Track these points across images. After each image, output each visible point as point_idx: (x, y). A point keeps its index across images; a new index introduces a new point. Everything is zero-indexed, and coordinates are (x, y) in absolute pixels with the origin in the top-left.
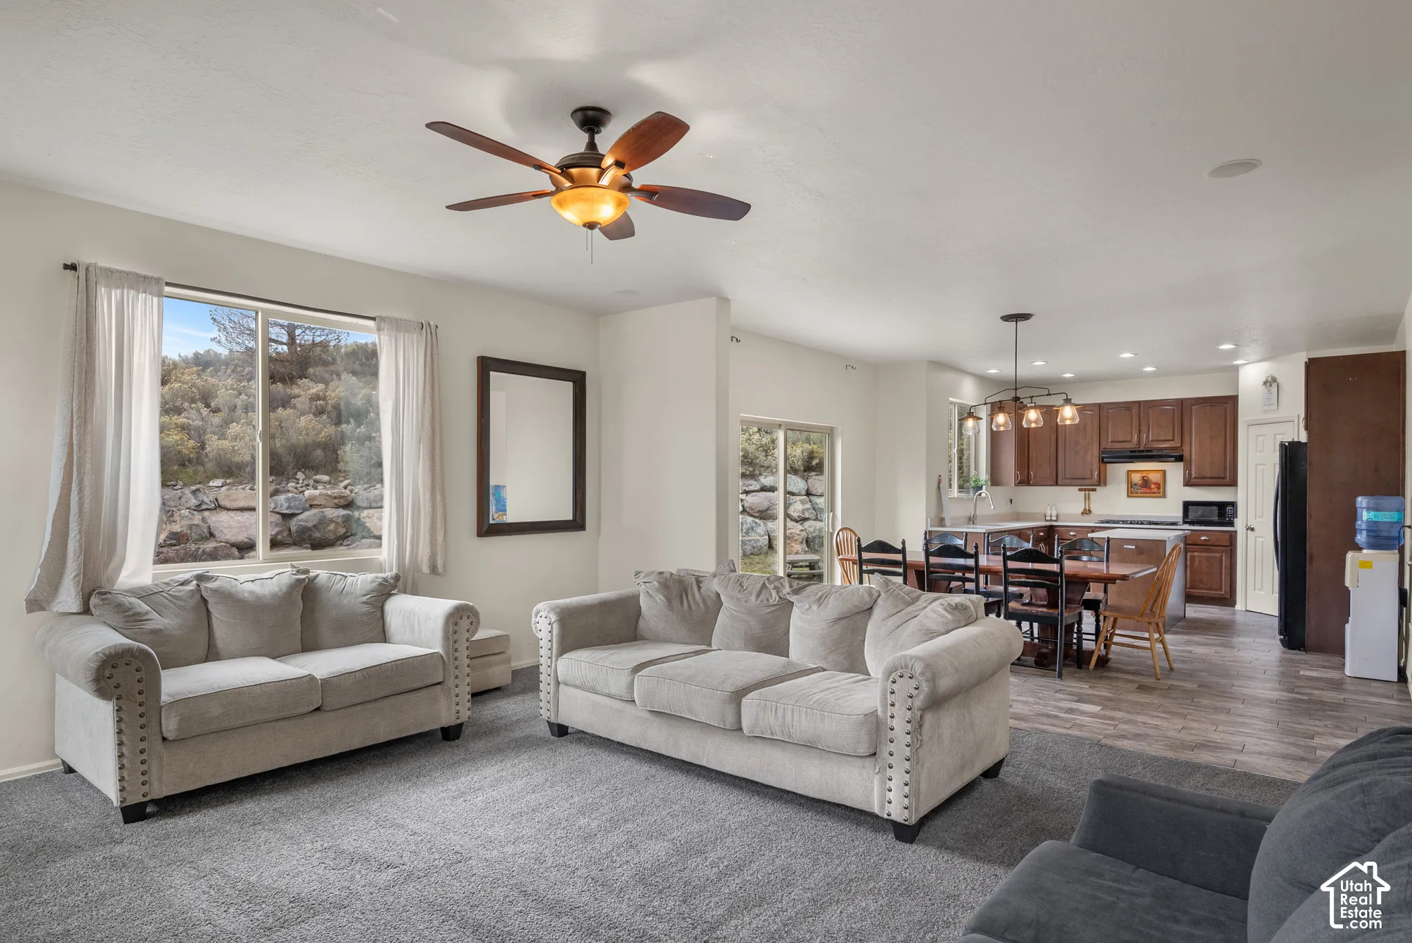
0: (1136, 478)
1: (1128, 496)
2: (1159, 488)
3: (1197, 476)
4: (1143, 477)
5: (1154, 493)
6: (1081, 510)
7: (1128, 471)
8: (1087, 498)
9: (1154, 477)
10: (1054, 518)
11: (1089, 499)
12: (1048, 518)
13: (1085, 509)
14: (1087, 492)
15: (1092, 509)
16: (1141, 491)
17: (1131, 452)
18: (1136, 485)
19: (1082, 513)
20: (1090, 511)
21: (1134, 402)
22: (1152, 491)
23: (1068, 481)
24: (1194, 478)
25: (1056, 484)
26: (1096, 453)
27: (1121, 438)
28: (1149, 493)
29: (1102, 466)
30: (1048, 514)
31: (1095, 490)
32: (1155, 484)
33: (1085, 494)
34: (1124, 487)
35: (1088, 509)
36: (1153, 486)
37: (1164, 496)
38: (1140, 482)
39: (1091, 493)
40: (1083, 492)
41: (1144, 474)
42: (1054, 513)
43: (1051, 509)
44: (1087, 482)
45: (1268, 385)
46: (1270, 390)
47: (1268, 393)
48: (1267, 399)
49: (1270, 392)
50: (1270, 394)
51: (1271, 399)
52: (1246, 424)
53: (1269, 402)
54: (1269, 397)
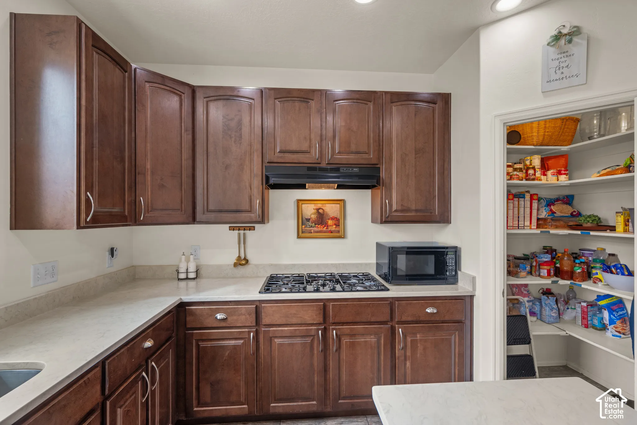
0: (309, 211)
1: (299, 237)
2: (337, 225)
3: (400, 208)
4: (318, 210)
5: (331, 232)
6: (233, 259)
7: (298, 201)
8: (242, 242)
9: (331, 210)
10: (192, 275)
11: (244, 243)
12: (182, 276)
13: (239, 257)
14: (242, 232)
15: (249, 257)
16: (316, 229)
17: (309, 169)
18: (308, 220)
19: (235, 265)
20: (247, 261)
21: (314, 91)
22: (330, 228)
23: (212, 216)
24: (396, 211)
25: (193, 219)
26: (257, 167)
27: (294, 147)
28: (325, 232)
29: (266, 191)
30: (182, 269)
31: (253, 228)
32: (332, 219)
33: (239, 234)
34: (292, 224)
35: (243, 257)
36: (330, 222)
37: (342, 236)
38: (314, 217)
39: (247, 232)
40: (236, 232)
41: (319, 206)
42: (192, 268)
43: (188, 261)
44: (244, 216)
45: (563, 41)
46: (567, 52)
47: (561, 58)
48: (558, 68)
49: (565, 55)
50: (566, 59)
51: (569, 66)
52: (501, 120)
53: (562, 73)
54: (562, 65)
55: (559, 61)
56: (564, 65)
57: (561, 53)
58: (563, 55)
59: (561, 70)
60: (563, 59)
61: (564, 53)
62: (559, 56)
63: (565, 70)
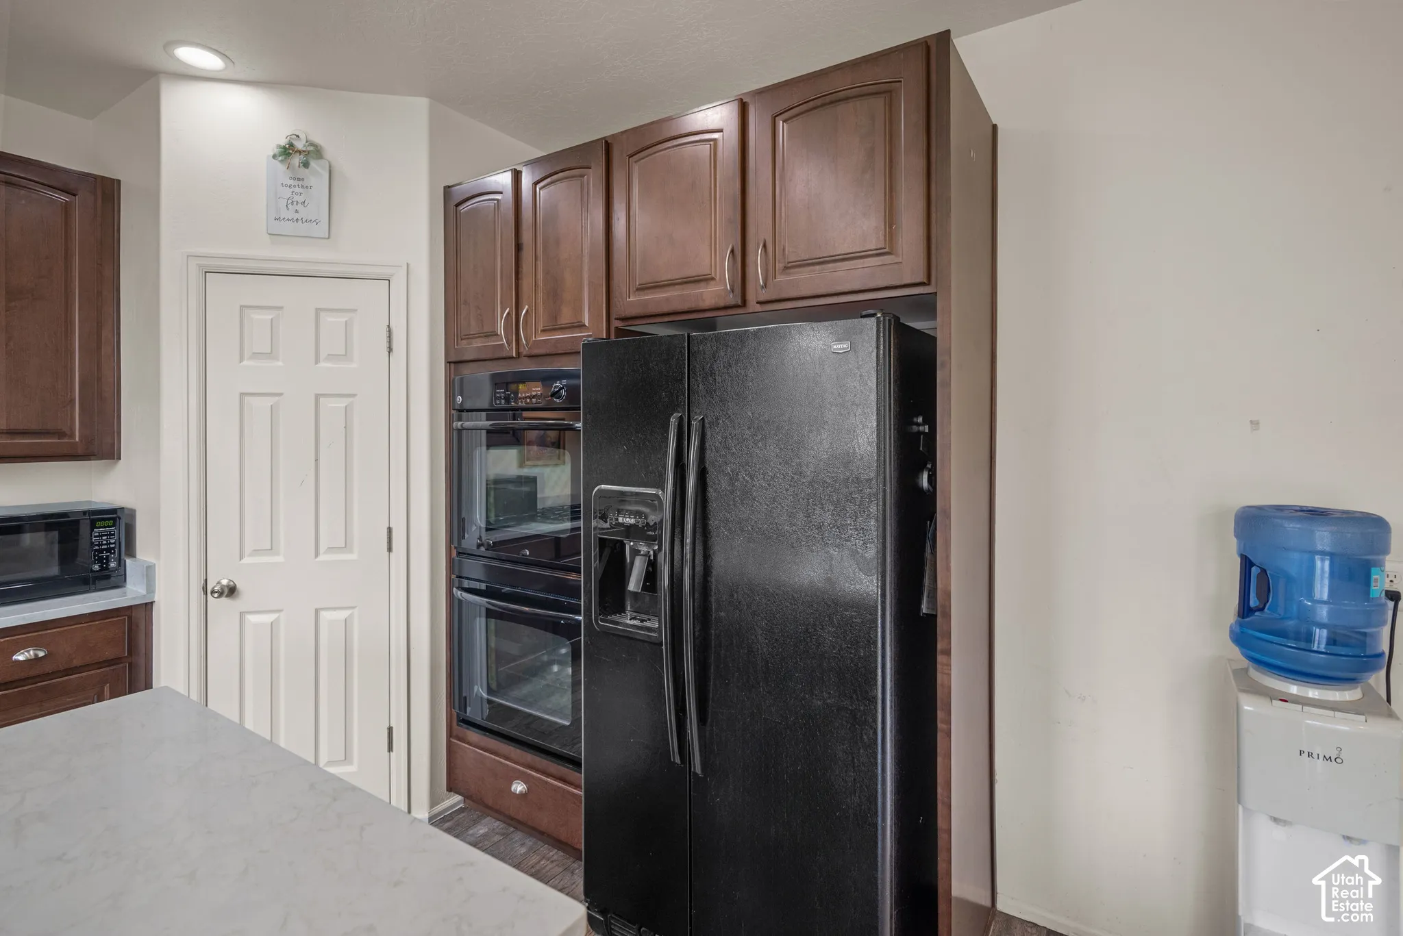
45: (296, 160)
46: (303, 179)
47: (295, 186)
48: (290, 201)
49: (300, 183)
50: (300, 190)
51: (306, 204)
52: (200, 266)
53: (297, 211)
54: (296, 198)
55: (292, 190)
56: (301, 199)
57: (294, 179)
58: (296, 183)
59: (296, 207)
60: (297, 190)
61: (299, 179)
62: (292, 182)
63: (300, 207)
